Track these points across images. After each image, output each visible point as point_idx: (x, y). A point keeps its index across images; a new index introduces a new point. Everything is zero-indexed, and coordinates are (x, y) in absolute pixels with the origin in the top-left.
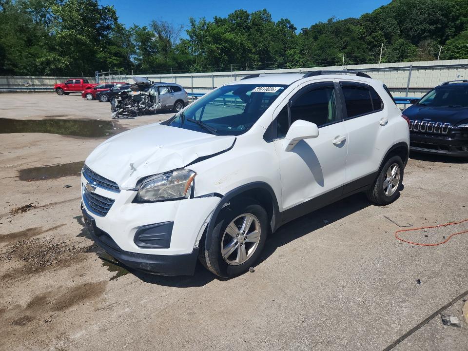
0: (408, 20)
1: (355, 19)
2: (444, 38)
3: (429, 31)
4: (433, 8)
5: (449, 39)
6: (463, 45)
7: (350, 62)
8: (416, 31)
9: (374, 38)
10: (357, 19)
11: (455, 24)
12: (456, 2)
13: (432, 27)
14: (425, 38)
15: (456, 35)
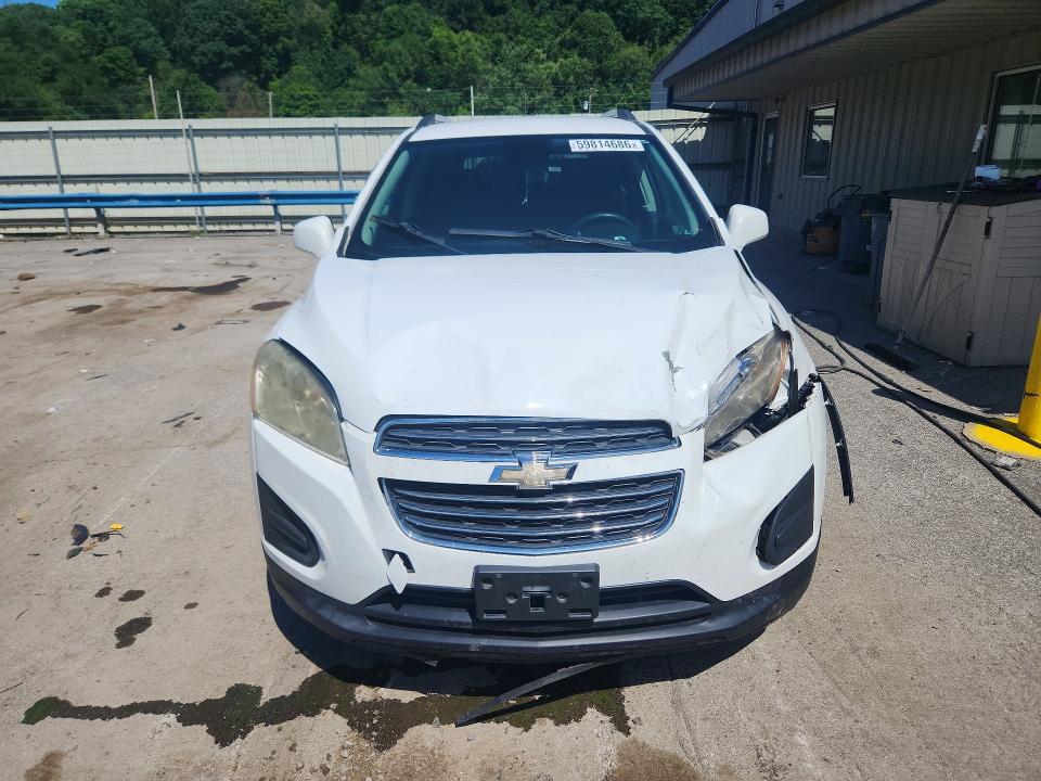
0: (181, 30)
1: (45, 7)
2: (262, 76)
3: (231, 58)
4: (225, 9)
5: (272, 79)
6: (302, 93)
7: (78, 115)
8: (204, 54)
9: (112, 60)
10: (52, 9)
11: (275, 50)
12: (264, 4)
13: (235, 51)
14: (227, 72)
15: (286, 72)
